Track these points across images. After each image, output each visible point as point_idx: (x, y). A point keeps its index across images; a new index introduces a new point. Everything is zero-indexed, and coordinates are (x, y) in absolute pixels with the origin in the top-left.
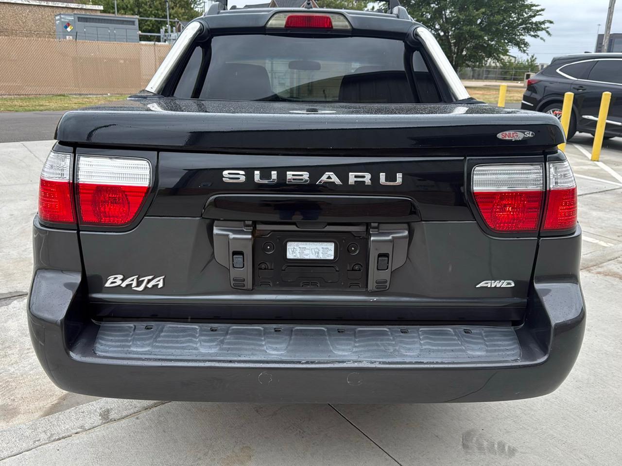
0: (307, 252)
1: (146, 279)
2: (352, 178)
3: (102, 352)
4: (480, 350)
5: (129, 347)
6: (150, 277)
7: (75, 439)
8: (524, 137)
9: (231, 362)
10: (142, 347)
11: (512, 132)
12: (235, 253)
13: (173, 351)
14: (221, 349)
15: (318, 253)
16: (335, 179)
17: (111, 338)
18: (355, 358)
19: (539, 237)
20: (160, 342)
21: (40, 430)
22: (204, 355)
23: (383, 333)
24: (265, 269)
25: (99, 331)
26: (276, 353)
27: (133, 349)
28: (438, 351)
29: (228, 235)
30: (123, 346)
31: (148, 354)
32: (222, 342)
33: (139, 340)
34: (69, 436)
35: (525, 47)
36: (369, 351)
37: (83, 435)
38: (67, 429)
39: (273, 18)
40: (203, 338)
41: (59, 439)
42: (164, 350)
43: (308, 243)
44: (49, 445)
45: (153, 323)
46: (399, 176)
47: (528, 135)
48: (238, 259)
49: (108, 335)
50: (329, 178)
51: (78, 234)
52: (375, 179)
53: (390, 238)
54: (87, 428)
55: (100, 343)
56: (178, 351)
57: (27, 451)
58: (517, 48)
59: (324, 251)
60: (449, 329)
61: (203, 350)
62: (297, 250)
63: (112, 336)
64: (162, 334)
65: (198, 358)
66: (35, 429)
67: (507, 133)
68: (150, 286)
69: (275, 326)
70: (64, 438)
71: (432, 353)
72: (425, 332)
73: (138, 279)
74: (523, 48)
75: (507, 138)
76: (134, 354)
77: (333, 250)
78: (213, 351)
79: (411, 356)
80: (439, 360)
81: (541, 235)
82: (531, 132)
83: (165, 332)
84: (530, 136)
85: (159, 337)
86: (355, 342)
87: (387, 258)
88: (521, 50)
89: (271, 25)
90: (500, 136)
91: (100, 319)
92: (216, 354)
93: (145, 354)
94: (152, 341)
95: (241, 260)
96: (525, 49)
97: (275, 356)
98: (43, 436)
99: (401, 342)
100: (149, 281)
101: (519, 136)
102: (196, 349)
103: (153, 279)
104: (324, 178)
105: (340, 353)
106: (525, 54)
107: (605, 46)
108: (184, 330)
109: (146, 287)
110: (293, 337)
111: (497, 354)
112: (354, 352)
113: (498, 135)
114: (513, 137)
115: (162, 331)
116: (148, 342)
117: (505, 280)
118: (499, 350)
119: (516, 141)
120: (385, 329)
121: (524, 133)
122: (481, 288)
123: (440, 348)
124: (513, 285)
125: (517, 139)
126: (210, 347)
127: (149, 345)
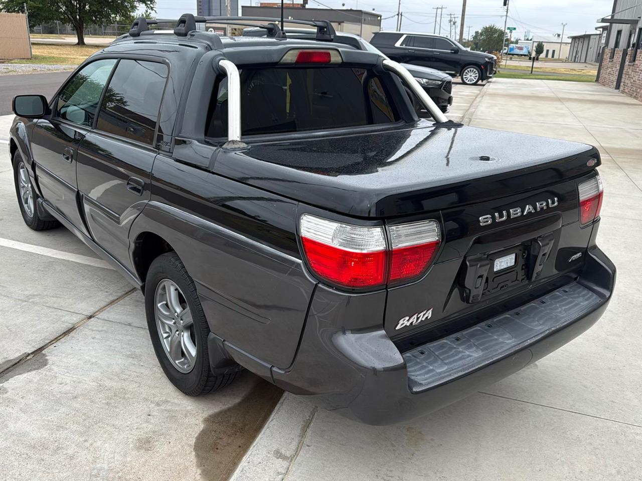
0: (503, 264)
1: (422, 314)
2: (538, 205)
12: (479, 277)
13: (461, 362)
15: (508, 263)
16: (531, 209)
19: (594, 223)
29: (477, 265)
35: (151, 3)
39: (286, 55)
42: (456, 364)
43: (503, 258)
46: (556, 199)
47: (596, 161)
50: (529, 209)
51: (386, 291)
56: (464, 361)
58: (144, 4)
59: (510, 261)
62: (498, 265)
67: (590, 162)
68: (423, 319)
72: (550, 299)
73: (417, 316)
74: (149, 5)
75: (590, 166)
77: (514, 258)
87: (545, 256)
88: (149, 7)
89: (284, 60)
90: (588, 164)
95: (480, 281)
96: (151, 5)
97: (513, 343)
100: (424, 315)
101: (593, 162)
103: (426, 313)
104: (526, 210)
106: (153, 11)
107: (229, 5)
109: (421, 321)
122: (572, 261)
125: (593, 165)
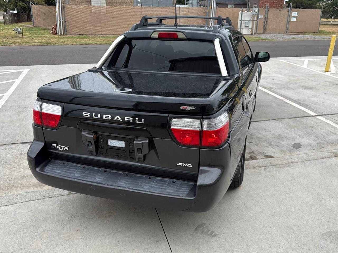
0: (115, 144)
1: (63, 147)
2: (126, 119)
3: (46, 170)
4: (172, 190)
5: (55, 170)
6: (64, 146)
7: (56, 199)
8: (191, 109)
9: (83, 180)
10: (58, 170)
11: (186, 107)
12: (89, 142)
13: (67, 173)
14: (82, 175)
15: (119, 145)
16: (120, 119)
17: (52, 166)
18: (124, 186)
19: (200, 148)
20: (65, 169)
21: (47, 193)
22: (76, 176)
23: (142, 178)
24: (101, 148)
25: (50, 163)
26: (98, 179)
27: (56, 171)
28: (156, 188)
29: (86, 135)
30: (53, 169)
31: (59, 173)
32: (84, 173)
33: (59, 168)
34: (55, 197)
36: (131, 184)
37: (59, 198)
38: (56, 194)
39: (153, 34)
40: (79, 170)
41: (51, 197)
42: (64, 173)
43: (115, 141)
44: (47, 199)
45: (66, 162)
46: (143, 120)
47: (193, 108)
48: (90, 144)
49: (51, 165)
50: (118, 118)
51: (42, 129)
52: (134, 120)
53: (141, 142)
54: (62, 195)
55: (47, 167)
56: (68, 174)
57: (40, 199)
59: (121, 144)
60: (168, 180)
61: (76, 175)
62: (112, 143)
63: (52, 165)
64: (67, 167)
65: (73, 177)
66: (46, 192)
67: (184, 107)
68: (64, 149)
69: (105, 169)
70: (53, 197)
71: (153, 188)
72: (158, 180)
73: (61, 146)
75: (184, 109)
76: (55, 172)
77: (124, 144)
78: (80, 175)
79: (144, 188)
80: (154, 191)
81: (201, 148)
82: (194, 107)
83: (69, 166)
84: (194, 108)
85: (66, 168)
86: (129, 180)
87: (141, 150)
89: (153, 36)
90: (181, 108)
91: (52, 158)
92: (79, 177)
93: (58, 173)
94: (62, 169)
95: (91, 144)
97: (98, 181)
98: (47, 195)
99: (145, 182)
100: (64, 148)
101: (189, 108)
102: (74, 174)
103: (65, 147)
104: (116, 118)
105: (120, 183)
108: (75, 166)
109: (63, 150)
110: (109, 174)
111: (177, 192)
112: (126, 184)
113: (180, 107)
114: (186, 108)
115: (67, 166)
116: (61, 169)
117: (188, 164)
118: (180, 191)
119: (187, 110)
120: (144, 176)
121: (191, 107)
122: (178, 165)
123: (158, 187)
124: (191, 166)
125: (188, 109)
126: (79, 174)
127: (60, 170)
